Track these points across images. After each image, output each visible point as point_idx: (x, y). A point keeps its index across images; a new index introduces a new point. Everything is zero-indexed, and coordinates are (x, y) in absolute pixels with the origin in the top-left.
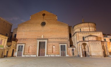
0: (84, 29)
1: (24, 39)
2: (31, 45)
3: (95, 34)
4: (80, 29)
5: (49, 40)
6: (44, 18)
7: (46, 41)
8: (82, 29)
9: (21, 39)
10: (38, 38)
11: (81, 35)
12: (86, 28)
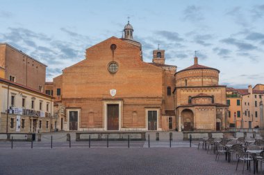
0: (193, 80)
1: (77, 99)
2: (91, 110)
3: (212, 90)
4: (186, 81)
5: (126, 100)
6: (113, 57)
7: (120, 103)
8: (188, 81)
9: (72, 99)
10: (105, 97)
11: (185, 92)
12: (196, 80)
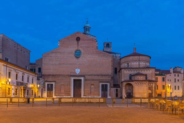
0: (133, 63)
1: (53, 75)
2: (62, 84)
3: (146, 71)
4: (128, 64)
5: (87, 77)
7: (82, 78)
8: (130, 64)
9: (49, 75)
10: (72, 74)
11: (128, 72)
12: (135, 63)
